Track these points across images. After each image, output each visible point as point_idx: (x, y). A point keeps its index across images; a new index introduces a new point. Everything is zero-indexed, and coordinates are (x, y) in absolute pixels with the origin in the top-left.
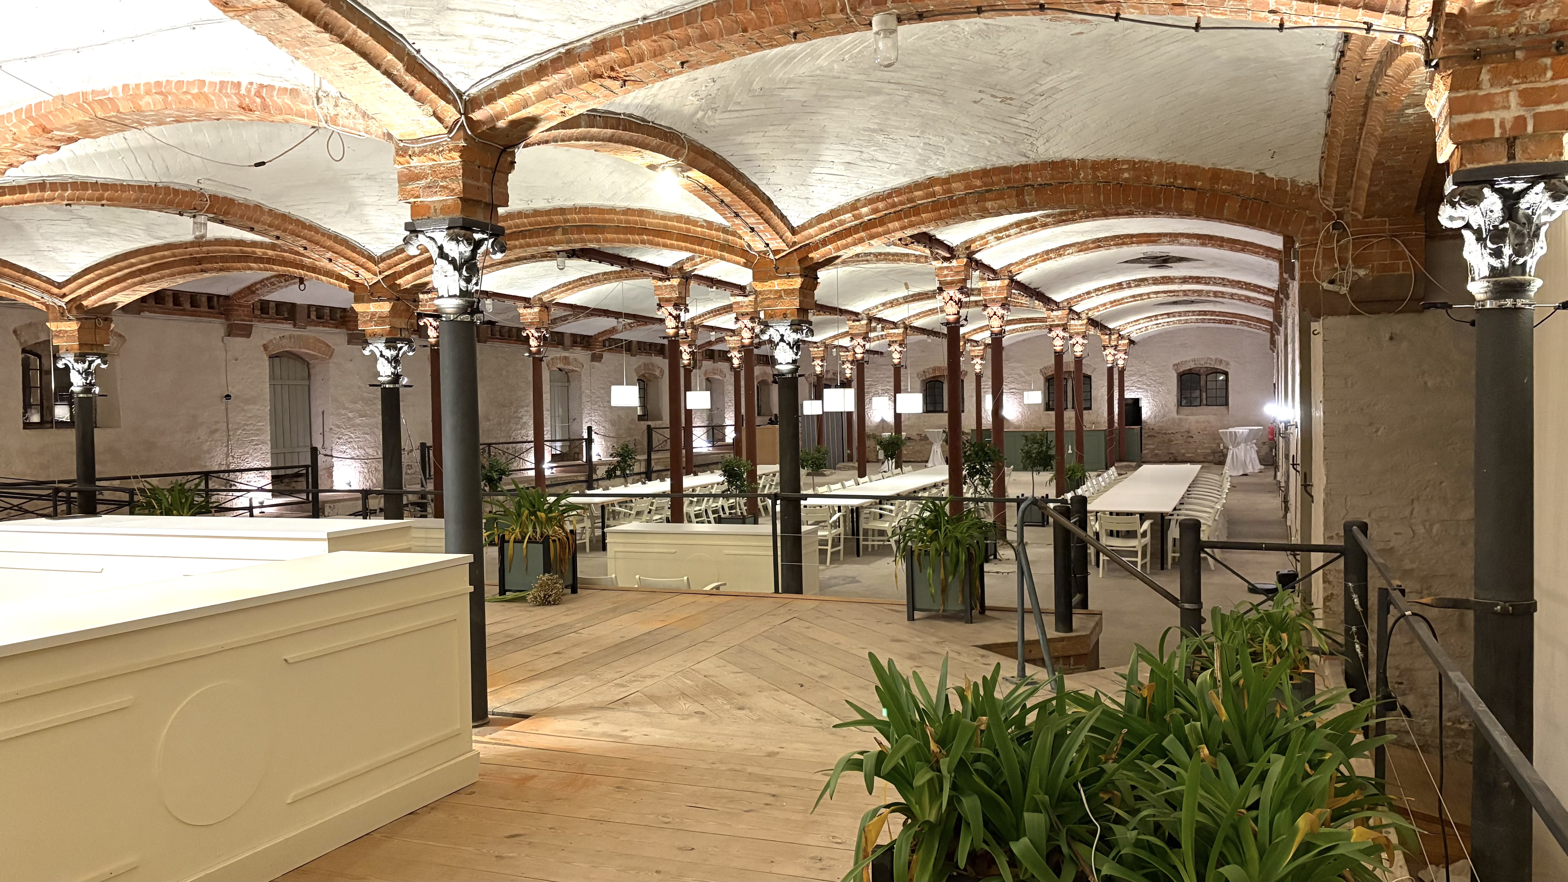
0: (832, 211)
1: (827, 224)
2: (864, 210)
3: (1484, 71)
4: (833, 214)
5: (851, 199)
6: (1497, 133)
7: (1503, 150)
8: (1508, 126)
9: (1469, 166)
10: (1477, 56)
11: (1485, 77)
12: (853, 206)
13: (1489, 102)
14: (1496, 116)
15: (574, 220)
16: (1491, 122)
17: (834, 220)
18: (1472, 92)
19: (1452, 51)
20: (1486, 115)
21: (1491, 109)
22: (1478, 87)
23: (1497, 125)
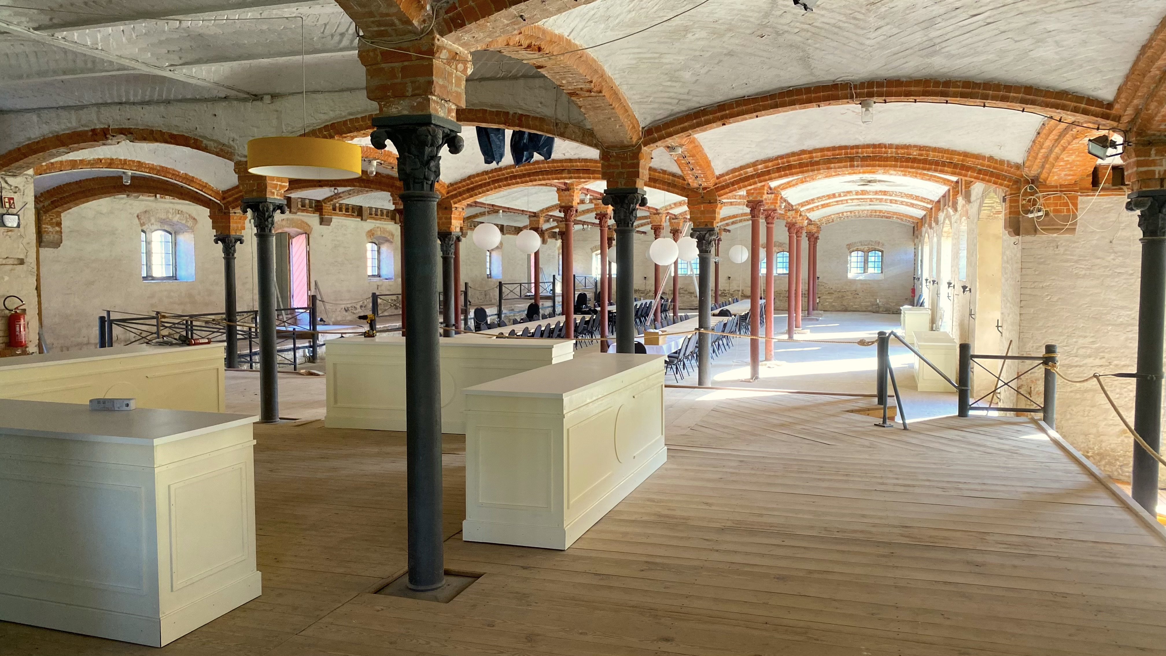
0: (741, 167)
1: (737, 174)
2: (760, 167)
3: (1153, 150)
4: (742, 168)
5: (752, 160)
6: (1157, 176)
7: (1159, 183)
8: (1162, 173)
9: (1144, 189)
10: (1150, 143)
11: (1153, 152)
12: (754, 164)
13: (1153, 163)
14: (1157, 169)
15: (577, 166)
16: (1154, 171)
17: (742, 172)
18: (1147, 158)
19: (1139, 140)
20: (1152, 168)
21: (1155, 166)
22: (1150, 156)
23: (1157, 173)
